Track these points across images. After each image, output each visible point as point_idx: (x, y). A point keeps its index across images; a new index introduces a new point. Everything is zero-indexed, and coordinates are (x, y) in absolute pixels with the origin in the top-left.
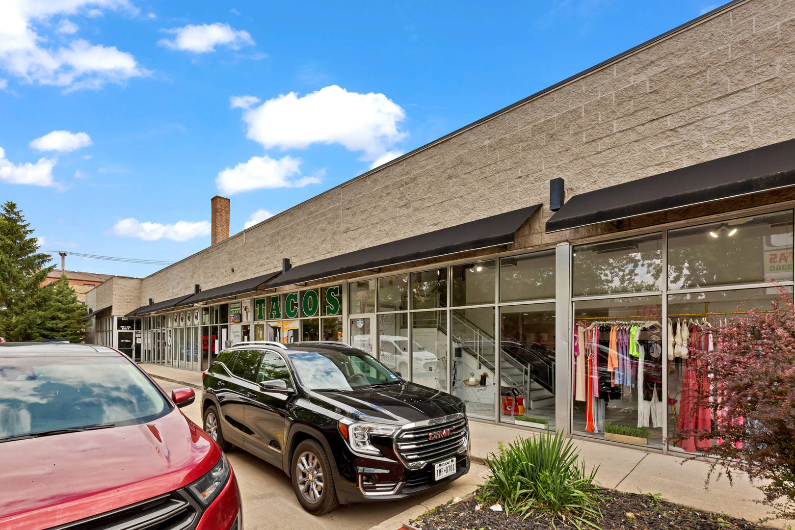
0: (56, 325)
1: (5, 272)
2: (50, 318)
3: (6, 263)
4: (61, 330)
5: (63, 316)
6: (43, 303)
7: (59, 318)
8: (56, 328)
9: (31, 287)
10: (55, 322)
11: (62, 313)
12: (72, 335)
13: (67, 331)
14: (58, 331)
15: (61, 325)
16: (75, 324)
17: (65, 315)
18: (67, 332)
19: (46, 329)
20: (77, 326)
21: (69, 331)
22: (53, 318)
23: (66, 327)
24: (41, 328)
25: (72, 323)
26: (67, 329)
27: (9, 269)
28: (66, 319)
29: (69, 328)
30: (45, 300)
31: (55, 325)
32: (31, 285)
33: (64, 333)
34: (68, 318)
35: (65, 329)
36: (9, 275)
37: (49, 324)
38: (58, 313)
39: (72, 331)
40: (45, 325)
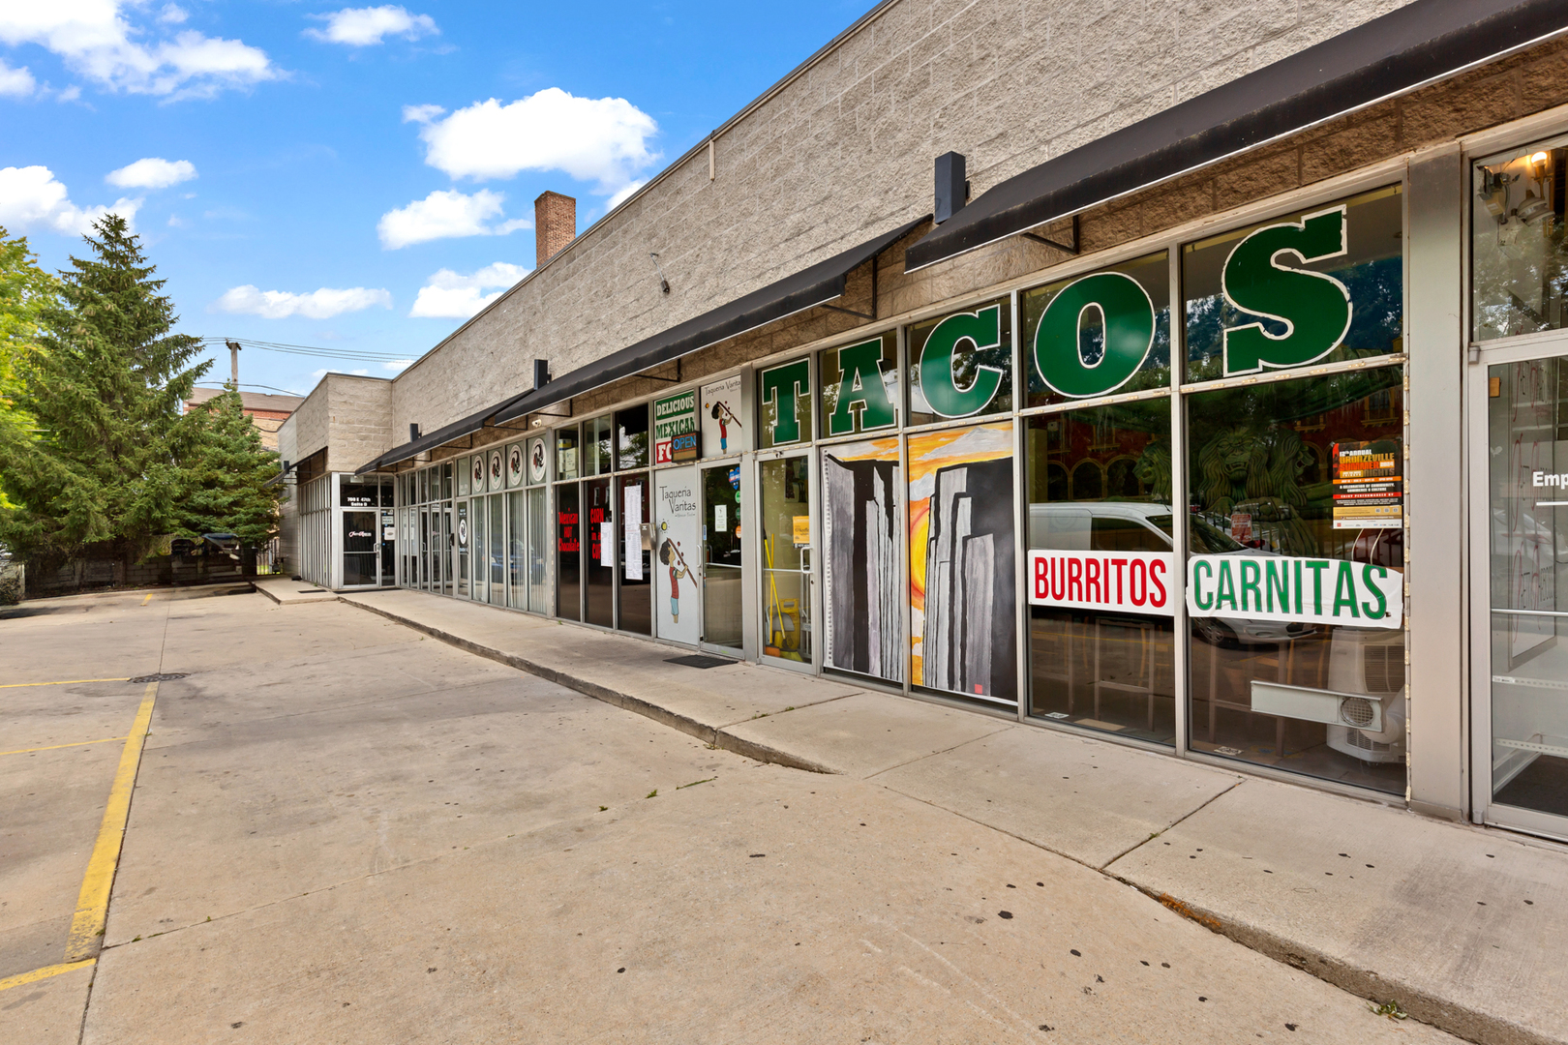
0: (215, 498)
1: (104, 376)
2: (201, 483)
3: (105, 354)
4: (226, 511)
5: (228, 479)
6: (186, 450)
7: (222, 485)
8: (215, 506)
9: (159, 411)
10: (211, 492)
11: (227, 473)
12: (248, 522)
13: (239, 512)
14: (220, 515)
15: (225, 500)
16: (255, 497)
17: (233, 477)
18: (237, 516)
19: (195, 510)
20: (258, 502)
21: (241, 513)
22: (210, 484)
23: (235, 503)
24: (182, 508)
25: (247, 495)
26: (238, 509)
27: (112, 369)
28: (235, 487)
29: (242, 507)
30: (190, 441)
31: (211, 500)
32: (160, 406)
33: (231, 519)
34: (241, 484)
35: (234, 509)
36: (113, 383)
37: (200, 498)
38: (218, 472)
39: (248, 513)
40: (192, 502)
